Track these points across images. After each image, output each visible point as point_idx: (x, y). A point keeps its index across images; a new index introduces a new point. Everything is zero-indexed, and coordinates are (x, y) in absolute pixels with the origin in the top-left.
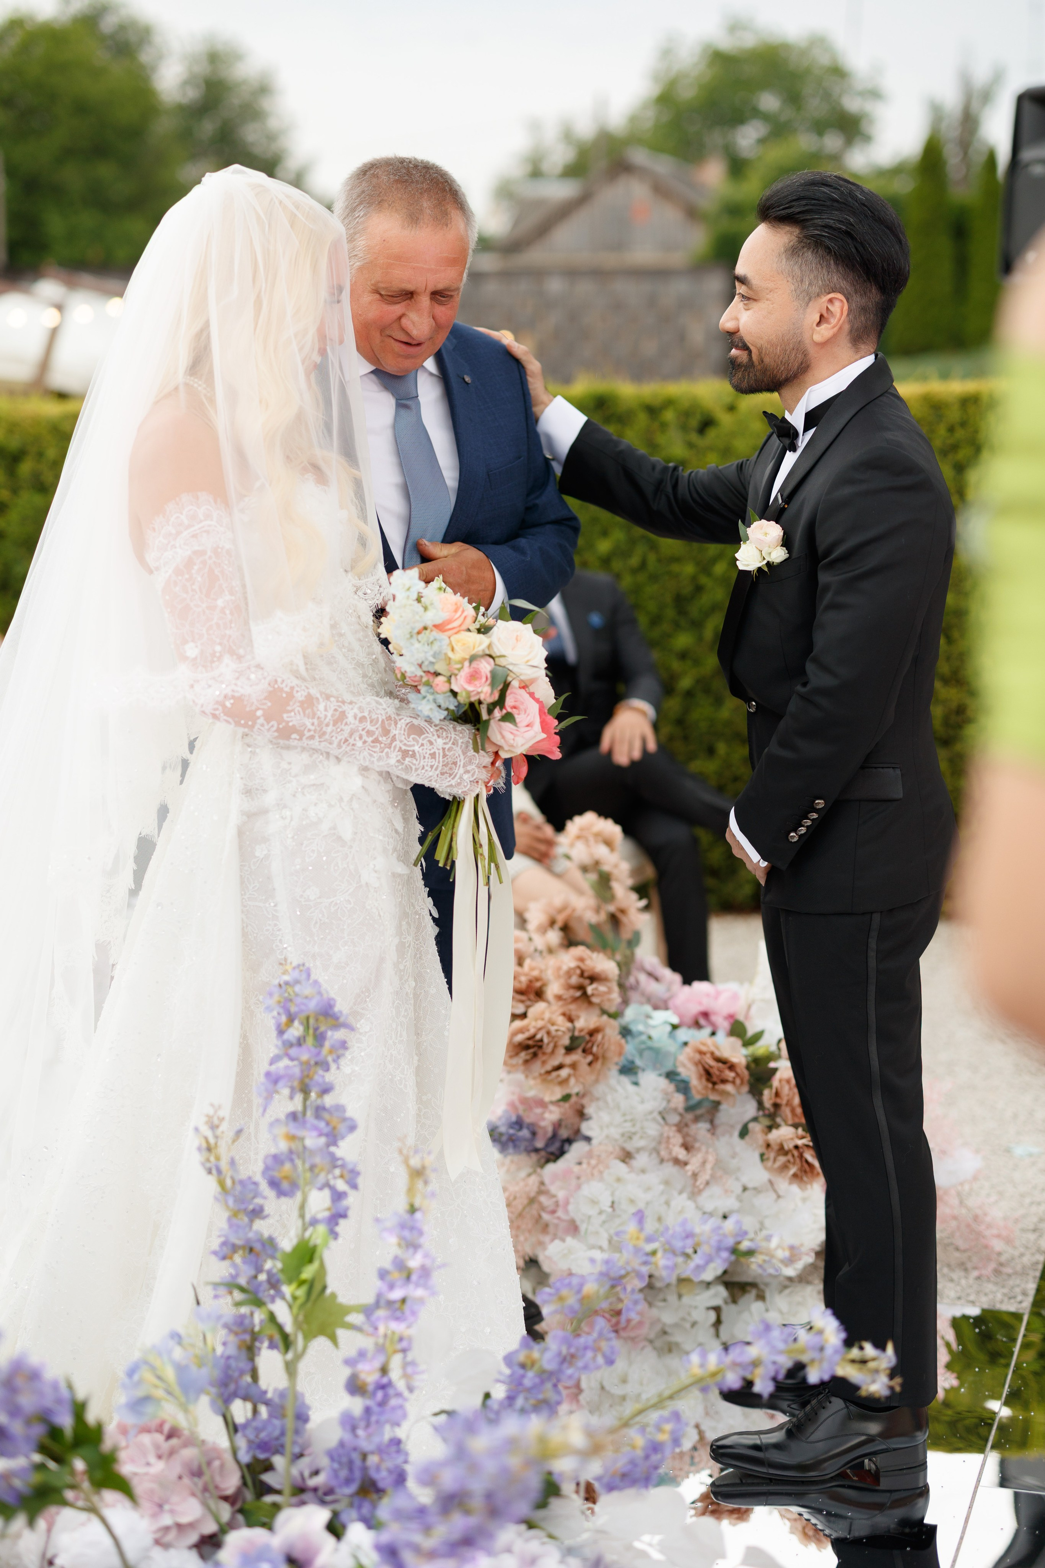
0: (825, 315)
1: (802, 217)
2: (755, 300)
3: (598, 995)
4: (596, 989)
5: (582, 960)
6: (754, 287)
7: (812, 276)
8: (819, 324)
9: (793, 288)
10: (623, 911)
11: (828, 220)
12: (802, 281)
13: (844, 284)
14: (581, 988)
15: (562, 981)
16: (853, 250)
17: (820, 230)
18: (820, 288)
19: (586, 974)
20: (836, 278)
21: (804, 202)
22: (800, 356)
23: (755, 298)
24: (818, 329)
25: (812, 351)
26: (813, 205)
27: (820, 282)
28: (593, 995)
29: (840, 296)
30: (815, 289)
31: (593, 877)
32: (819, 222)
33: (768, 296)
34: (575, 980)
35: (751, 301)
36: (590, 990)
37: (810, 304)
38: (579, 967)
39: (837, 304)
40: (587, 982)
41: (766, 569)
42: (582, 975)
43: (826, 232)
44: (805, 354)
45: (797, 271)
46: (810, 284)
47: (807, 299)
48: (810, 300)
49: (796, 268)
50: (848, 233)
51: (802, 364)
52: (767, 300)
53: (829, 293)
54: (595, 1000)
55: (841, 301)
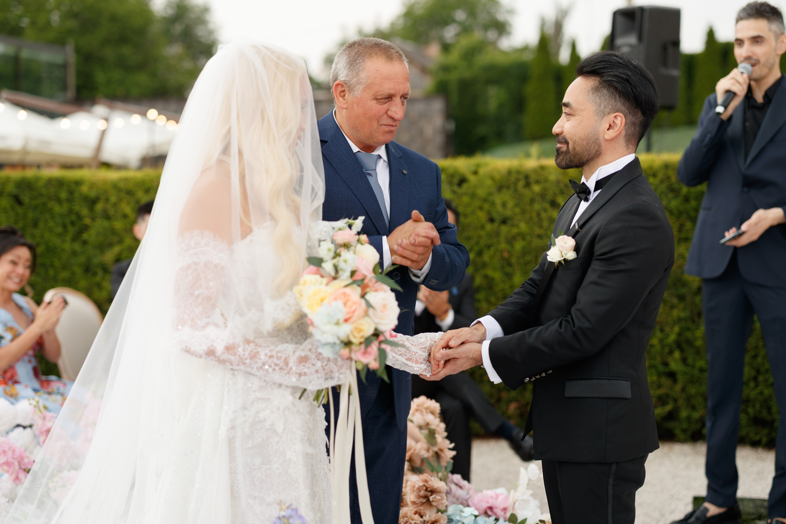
0: (612, 124)
1: (602, 71)
2: (573, 115)
3: (435, 501)
4: (435, 497)
5: (426, 481)
6: (573, 108)
7: (606, 103)
8: (608, 129)
9: (595, 109)
10: (441, 450)
11: (616, 73)
12: (600, 105)
13: (623, 108)
14: (426, 497)
15: (416, 493)
16: (630, 89)
17: (612, 78)
18: (610, 110)
19: (429, 489)
20: (619, 105)
21: (604, 63)
22: (597, 147)
23: (573, 114)
24: (608, 132)
25: (603, 144)
26: (608, 65)
27: (610, 106)
28: (433, 501)
29: (621, 114)
30: (607, 110)
31: (425, 432)
32: (612, 73)
33: (581, 113)
34: (422, 493)
35: (571, 116)
36: (431, 498)
37: (604, 118)
38: (424, 485)
39: (619, 119)
40: (429, 494)
41: (563, 262)
42: (426, 490)
43: (615, 79)
44: (599, 146)
45: (598, 100)
46: (605, 107)
47: (602, 115)
48: (604, 116)
49: (597, 98)
50: (627, 80)
51: (597, 151)
52: (580, 115)
53: (615, 113)
54: (434, 504)
55: (621, 117)
